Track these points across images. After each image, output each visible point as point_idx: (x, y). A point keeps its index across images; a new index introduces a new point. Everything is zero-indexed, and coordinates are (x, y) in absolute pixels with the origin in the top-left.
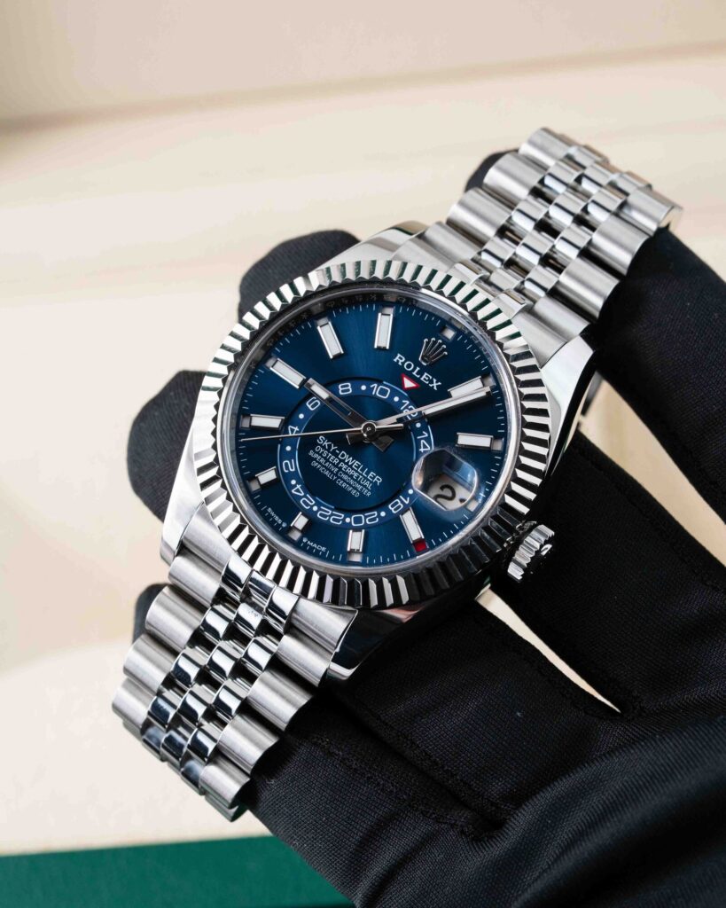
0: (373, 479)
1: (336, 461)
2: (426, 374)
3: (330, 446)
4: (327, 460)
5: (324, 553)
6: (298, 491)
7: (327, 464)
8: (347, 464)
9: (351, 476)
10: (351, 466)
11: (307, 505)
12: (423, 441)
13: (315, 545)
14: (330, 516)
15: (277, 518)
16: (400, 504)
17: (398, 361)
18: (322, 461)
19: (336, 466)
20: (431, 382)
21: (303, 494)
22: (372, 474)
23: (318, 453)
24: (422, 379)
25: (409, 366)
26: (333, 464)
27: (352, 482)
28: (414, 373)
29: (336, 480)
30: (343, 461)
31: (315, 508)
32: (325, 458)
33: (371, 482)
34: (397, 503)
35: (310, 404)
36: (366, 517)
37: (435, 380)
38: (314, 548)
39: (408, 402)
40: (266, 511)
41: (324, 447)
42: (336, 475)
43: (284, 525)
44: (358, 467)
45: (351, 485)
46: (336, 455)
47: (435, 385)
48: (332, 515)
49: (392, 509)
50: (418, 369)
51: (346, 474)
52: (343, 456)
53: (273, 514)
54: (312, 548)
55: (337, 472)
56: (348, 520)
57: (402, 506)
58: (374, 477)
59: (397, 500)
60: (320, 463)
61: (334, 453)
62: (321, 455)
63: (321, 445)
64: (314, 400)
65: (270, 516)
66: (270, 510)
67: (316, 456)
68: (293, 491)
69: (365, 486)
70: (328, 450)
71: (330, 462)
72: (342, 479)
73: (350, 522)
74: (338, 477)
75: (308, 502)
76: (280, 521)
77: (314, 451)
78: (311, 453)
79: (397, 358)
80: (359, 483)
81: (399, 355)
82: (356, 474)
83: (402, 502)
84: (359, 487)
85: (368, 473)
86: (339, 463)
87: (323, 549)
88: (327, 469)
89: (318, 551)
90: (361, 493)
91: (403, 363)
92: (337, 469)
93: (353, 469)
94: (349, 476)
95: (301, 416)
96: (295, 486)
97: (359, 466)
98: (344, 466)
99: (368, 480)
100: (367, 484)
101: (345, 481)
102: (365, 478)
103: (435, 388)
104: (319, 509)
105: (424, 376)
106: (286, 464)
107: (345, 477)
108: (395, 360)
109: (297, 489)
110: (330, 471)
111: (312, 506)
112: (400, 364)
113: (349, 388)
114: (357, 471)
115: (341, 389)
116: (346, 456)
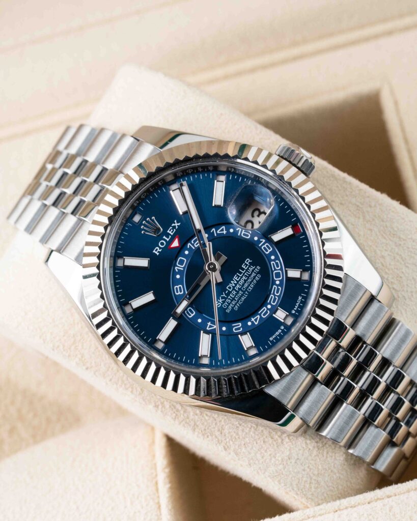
0: (247, 265)
1: (234, 293)
2: (168, 231)
3: (223, 298)
4: (234, 299)
5: (303, 297)
6: (256, 320)
7: (237, 299)
8: (236, 285)
9: (245, 281)
10: (238, 282)
11: (266, 312)
12: (218, 232)
13: (297, 304)
14: (275, 295)
15: (277, 333)
16: (265, 246)
17: (158, 252)
18: (234, 303)
19: (238, 292)
20: (174, 227)
21: (259, 316)
22: (243, 266)
23: (228, 306)
24: (172, 234)
25: (162, 244)
26: (236, 294)
27: (250, 280)
28: (168, 240)
29: (248, 292)
30: (234, 287)
31: (269, 307)
32: (232, 301)
33: (250, 266)
34: (264, 248)
35: (190, 315)
36: (275, 270)
37: (173, 225)
38: (299, 305)
39: (189, 244)
40: (272, 342)
41: (224, 302)
42: (244, 292)
43: (282, 328)
44: (239, 276)
45: (252, 281)
46: (229, 292)
47: (176, 224)
48: (274, 294)
49: (269, 251)
50: (164, 237)
51: (243, 285)
52: (230, 288)
53: (274, 337)
54: (299, 306)
55: (242, 291)
56: (278, 282)
57: (267, 244)
58: (246, 264)
59: (262, 248)
60: (236, 304)
61: (228, 295)
62: (229, 304)
63: (222, 304)
64: (187, 312)
65: (275, 338)
66: (271, 339)
67: (230, 307)
68: (256, 323)
69: (253, 271)
70: (226, 299)
71: (235, 297)
72: (248, 287)
73: (279, 280)
74: (246, 290)
75: (264, 312)
76: (280, 331)
77: (226, 309)
78: (228, 311)
79: (156, 253)
80: (250, 275)
81: (154, 251)
82: (244, 278)
83: (264, 244)
84: (254, 274)
85: (243, 269)
86: (236, 291)
87: (300, 298)
88: (240, 298)
89: (302, 302)
90: (258, 273)
91: (160, 248)
92: (240, 292)
93: (240, 280)
94: (245, 282)
95: (200, 321)
96: (252, 322)
97: (237, 275)
98: (238, 286)
99: (248, 269)
100: (251, 269)
101: (249, 285)
102: (247, 270)
103: (179, 224)
104: (270, 303)
105: (170, 232)
106: (236, 329)
107: (246, 285)
108: (158, 254)
109: (255, 320)
110: (241, 296)
111: (268, 309)
112: (160, 250)
113: (178, 287)
114: (242, 277)
115: (179, 293)
116: (230, 285)
